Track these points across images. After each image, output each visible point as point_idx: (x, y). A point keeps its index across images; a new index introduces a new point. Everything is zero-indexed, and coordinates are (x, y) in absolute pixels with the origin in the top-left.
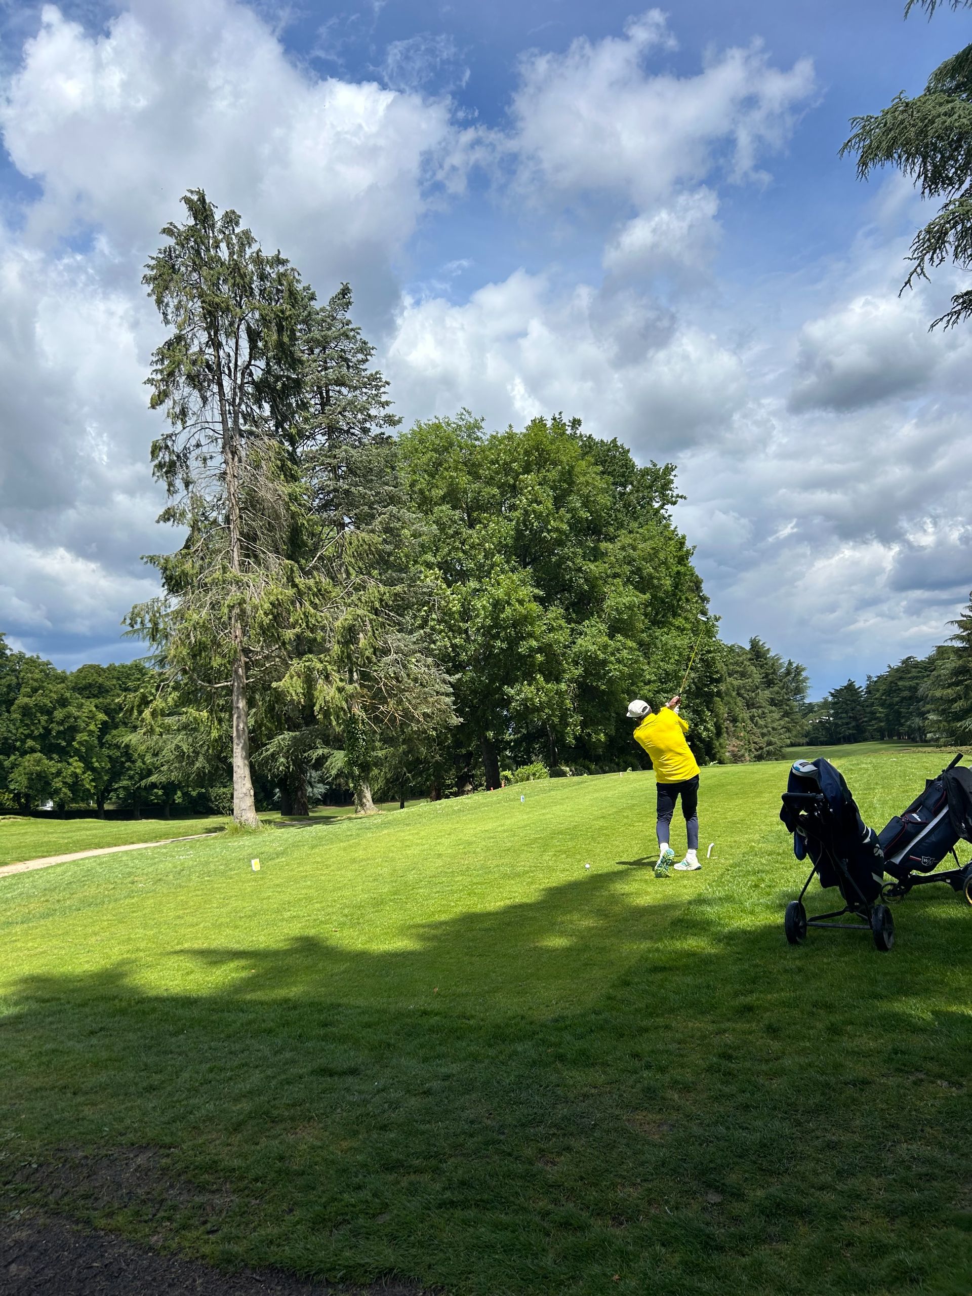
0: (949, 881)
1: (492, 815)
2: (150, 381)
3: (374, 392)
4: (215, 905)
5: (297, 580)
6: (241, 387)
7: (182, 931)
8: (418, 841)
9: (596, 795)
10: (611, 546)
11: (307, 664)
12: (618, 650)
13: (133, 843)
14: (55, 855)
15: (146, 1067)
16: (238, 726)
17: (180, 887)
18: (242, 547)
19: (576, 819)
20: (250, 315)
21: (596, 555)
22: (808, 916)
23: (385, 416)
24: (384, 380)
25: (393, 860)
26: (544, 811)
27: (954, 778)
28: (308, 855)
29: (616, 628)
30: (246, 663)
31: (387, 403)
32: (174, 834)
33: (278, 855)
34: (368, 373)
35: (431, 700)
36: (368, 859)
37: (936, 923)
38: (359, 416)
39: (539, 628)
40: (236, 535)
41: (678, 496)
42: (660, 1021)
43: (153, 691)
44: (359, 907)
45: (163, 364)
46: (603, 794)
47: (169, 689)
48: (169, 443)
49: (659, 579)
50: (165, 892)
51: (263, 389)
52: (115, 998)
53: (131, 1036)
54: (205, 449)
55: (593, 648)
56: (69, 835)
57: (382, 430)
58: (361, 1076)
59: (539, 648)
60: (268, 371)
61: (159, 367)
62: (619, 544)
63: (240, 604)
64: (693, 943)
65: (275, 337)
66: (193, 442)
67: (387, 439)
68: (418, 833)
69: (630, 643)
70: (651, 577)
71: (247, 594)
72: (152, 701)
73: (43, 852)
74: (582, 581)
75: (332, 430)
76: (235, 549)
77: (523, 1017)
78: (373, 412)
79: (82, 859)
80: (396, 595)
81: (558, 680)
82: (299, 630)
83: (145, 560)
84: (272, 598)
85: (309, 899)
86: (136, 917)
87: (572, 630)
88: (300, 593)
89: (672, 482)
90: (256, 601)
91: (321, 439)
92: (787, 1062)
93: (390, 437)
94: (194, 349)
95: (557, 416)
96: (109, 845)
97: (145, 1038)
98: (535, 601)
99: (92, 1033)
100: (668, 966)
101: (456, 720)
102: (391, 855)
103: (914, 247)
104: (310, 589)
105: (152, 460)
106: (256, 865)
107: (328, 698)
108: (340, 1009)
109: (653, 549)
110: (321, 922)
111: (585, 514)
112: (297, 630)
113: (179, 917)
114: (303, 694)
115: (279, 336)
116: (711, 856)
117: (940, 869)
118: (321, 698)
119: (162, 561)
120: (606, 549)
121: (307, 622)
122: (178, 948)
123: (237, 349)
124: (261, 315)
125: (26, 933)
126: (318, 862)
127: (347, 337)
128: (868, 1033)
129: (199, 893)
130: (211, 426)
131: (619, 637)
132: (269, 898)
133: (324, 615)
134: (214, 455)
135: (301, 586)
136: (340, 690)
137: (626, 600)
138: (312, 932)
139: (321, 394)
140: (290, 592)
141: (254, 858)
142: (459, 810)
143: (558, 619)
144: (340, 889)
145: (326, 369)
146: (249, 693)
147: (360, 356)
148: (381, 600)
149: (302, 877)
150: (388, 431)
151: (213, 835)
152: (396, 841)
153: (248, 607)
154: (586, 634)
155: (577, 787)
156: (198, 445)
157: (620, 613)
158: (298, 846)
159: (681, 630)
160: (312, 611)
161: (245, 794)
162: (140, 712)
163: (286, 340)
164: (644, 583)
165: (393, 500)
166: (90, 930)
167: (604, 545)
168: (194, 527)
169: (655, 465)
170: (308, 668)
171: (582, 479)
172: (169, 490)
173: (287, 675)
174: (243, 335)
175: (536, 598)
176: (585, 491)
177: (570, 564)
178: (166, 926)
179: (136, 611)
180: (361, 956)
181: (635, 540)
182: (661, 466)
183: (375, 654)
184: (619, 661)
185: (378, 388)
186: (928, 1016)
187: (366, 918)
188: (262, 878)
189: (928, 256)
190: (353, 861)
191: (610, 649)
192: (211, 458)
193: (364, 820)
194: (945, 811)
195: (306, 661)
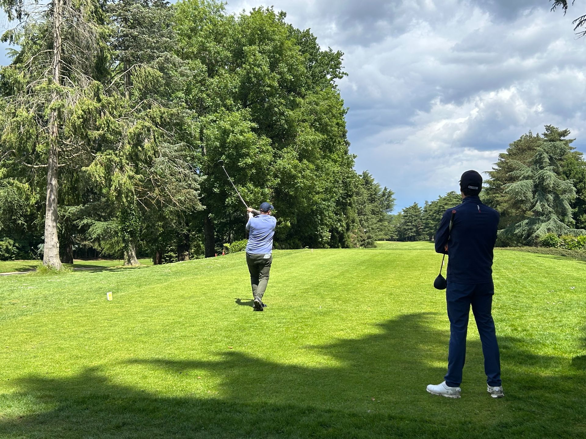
5: (101, 96)
10: (303, 101)
12: (304, 170)
16: (50, 197)
18: (63, 68)
21: (294, 106)
29: (304, 155)
30: (59, 152)
35: (184, 191)
36: (194, 297)
39: (254, 150)
40: (57, 58)
41: (343, 73)
44: (230, 331)
49: (332, 126)
55: (288, 167)
59: (253, 164)
62: (307, 100)
63: (59, 109)
69: (312, 166)
70: (327, 125)
71: (66, 102)
74: (284, 122)
76: (57, 68)
80: (172, 115)
81: (262, 186)
82: (102, 132)
84: (84, 107)
87: (275, 153)
88: (103, 106)
89: (340, 63)
90: (73, 107)
98: (252, 131)
101: (201, 207)
104: (110, 103)
106: (110, 296)
107: (121, 182)
109: (329, 106)
111: (289, 77)
112: (101, 132)
114: (105, 178)
118: (116, 182)
120: (300, 102)
121: (108, 127)
131: (305, 161)
133: (118, 123)
135: (104, 101)
136: (131, 178)
137: (311, 137)
140: (98, 105)
141: (109, 291)
143: (267, 145)
146: (59, 173)
148: (161, 117)
151: (25, 273)
153: (65, 111)
154: (284, 158)
157: (307, 145)
160: (112, 119)
161: (53, 246)
164: (323, 129)
167: (299, 100)
169: (331, 50)
170: (108, 160)
171: (289, 53)
173: (93, 163)
175: (253, 129)
176: (291, 61)
177: (276, 109)
181: (318, 99)
182: (335, 51)
183: (155, 155)
184: (303, 177)
190: (183, 297)
191: (298, 169)
195: (107, 155)
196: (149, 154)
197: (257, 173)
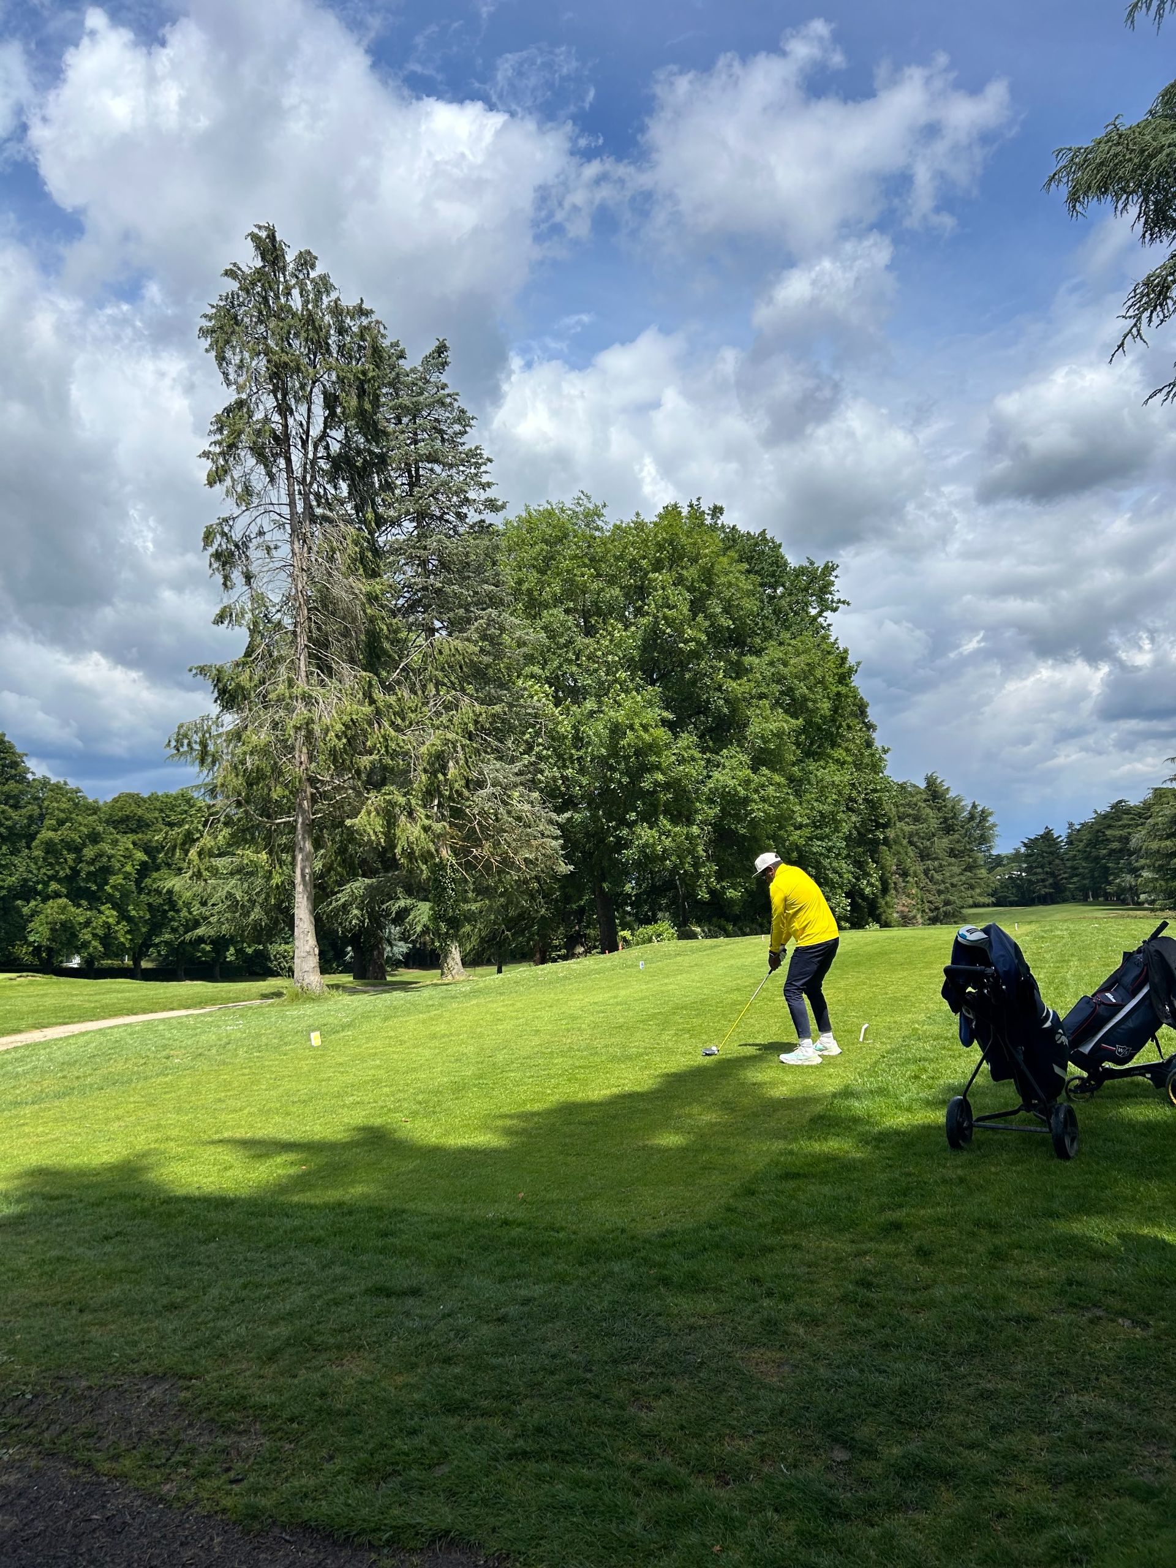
0: (1149, 1076)
1: (603, 984)
2: (206, 454)
3: (473, 471)
4: (264, 1087)
5: (375, 696)
6: (314, 462)
7: (223, 1117)
8: (513, 1014)
9: (732, 962)
10: (757, 661)
11: (387, 797)
12: (763, 786)
13: (172, 1009)
14: (78, 1022)
15: (168, 1281)
16: (302, 870)
17: (224, 1063)
18: (310, 655)
19: (705, 991)
20: (326, 376)
21: (738, 671)
22: (975, 1115)
23: (486, 500)
24: (485, 457)
25: (481, 1036)
26: (666, 981)
27: (1157, 951)
28: (380, 1029)
29: (761, 759)
30: (312, 794)
31: (489, 485)
32: (223, 999)
33: (344, 1027)
34: (466, 447)
35: (533, 842)
36: (451, 1034)
37: (1131, 1126)
38: (455, 499)
39: (667, 758)
40: (303, 640)
41: (839, 601)
42: (789, 1239)
43: (200, 828)
44: (437, 1092)
45: (221, 433)
46: (739, 962)
47: (220, 825)
48: (226, 529)
49: (815, 701)
50: (205, 1069)
51: (341, 465)
52: (136, 1196)
53: (152, 1243)
54: (268, 537)
55: (732, 783)
56: (97, 997)
57: (482, 517)
58: (424, 1298)
59: (666, 783)
60: (347, 442)
61: (218, 437)
62: (767, 658)
63: (307, 724)
64: (833, 1145)
65: (354, 402)
66: (254, 529)
67: (487, 527)
68: (513, 1005)
69: (777, 778)
70: (805, 699)
71: (316, 713)
72: (198, 839)
73: (65, 1017)
74: (722, 702)
75: (421, 516)
76: (302, 658)
77: (623, 1231)
78: (471, 495)
79: (110, 1028)
80: (494, 715)
81: (690, 822)
82: (377, 757)
83: (194, 671)
84: (346, 718)
85: (377, 1082)
86: (169, 1100)
87: (708, 761)
88: (378, 712)
89: (832, 584)
90: (327, 721)
91: (409, 526)
92: (938, 1292)
93: (491, 525)
94: (259, 416)
95: (695, 502)
96: (144, 1011)
97: (169, 1245)
98: (663, 726)
99: (107, 1238)
100: (802, 1172)
101: (565, 868)
102: (479, 1030)
103: (1130, 303)
104: (390, 706)
105: (205, 549)
106: (316, 1039)
107: (412, 839)
108: (404, 1216)
109: (808, 664)
110: (389, 1110)
111: (726, 622)
112: (375, 757)
113: (220, 1100)
114: (382, 833)
115: (359, 402)
116: (864, 1039)
117: (1137, 1061)
118: (404, 838)
119: (215, 672)
120: (751, 664)
121: (386, 747)
122: (216, 1137)
123: (309, 417)
124: (338, 377)
125: (36, 1116)
126: (391, 1037)
127: (443, 404)
128: (1039, 1259)
129: (246, 1071)
130: (277, 509)
131: (764, 770)
132: (329, 1079)
133: (407, 740)
134: (279, 544)
135: (380, 704)
136: (426, 829)
137: (773, 726)
138: (378, 1122)
139: (409, 472)
140: (367, 709)
141: (314, 1031)
142: (565, 978)
143: (689, 748)
144: (414, 1070)
145: (416, 442)
146: (316, 831)
147: (457, 428)
148: (476, 722)
149: (370, 1055)
150: (489, 517)
151: (270, 1001)
152: (487, 1013)
153: (316, 728)
154: (724, 767)
155: (708, 952)
156: (261, 533)
157: (765, 742)
158: (368, 1017)
159: (842, 764)
160: (393, 733)
161: (308, 953)
162: (187, 852)
163: (367, 406)
164: (795, 707)
165: (494, 602)
166: (112, 1114)
167: (749, 660)
168: (254, 631)
169: (812, 563)
170: (389, 802)
171: (723, 579)
172: (225, 584)
173: (363, 811)
174: (318, 400)
175: (664, 722)
176: (727, 594)
177: (708, 681)
178: (203, 1111)
179: (182, 731)
180: (435, 1152)
181: (786, 654)
182: (820, 564)
183: (467, 786)
184: (764, 800)
185: (477, 466)
186: (1114, 1240)
187: (444, 1106)
188: (322, 1056)
189: (1147, 314)
190: (433, 1036)
191: (753, 786)
192: (276, 548)
193: (449, 988)
194: (1145, 990)
195: (385, 794)
196: (456, 786)
197: (676, 799)
